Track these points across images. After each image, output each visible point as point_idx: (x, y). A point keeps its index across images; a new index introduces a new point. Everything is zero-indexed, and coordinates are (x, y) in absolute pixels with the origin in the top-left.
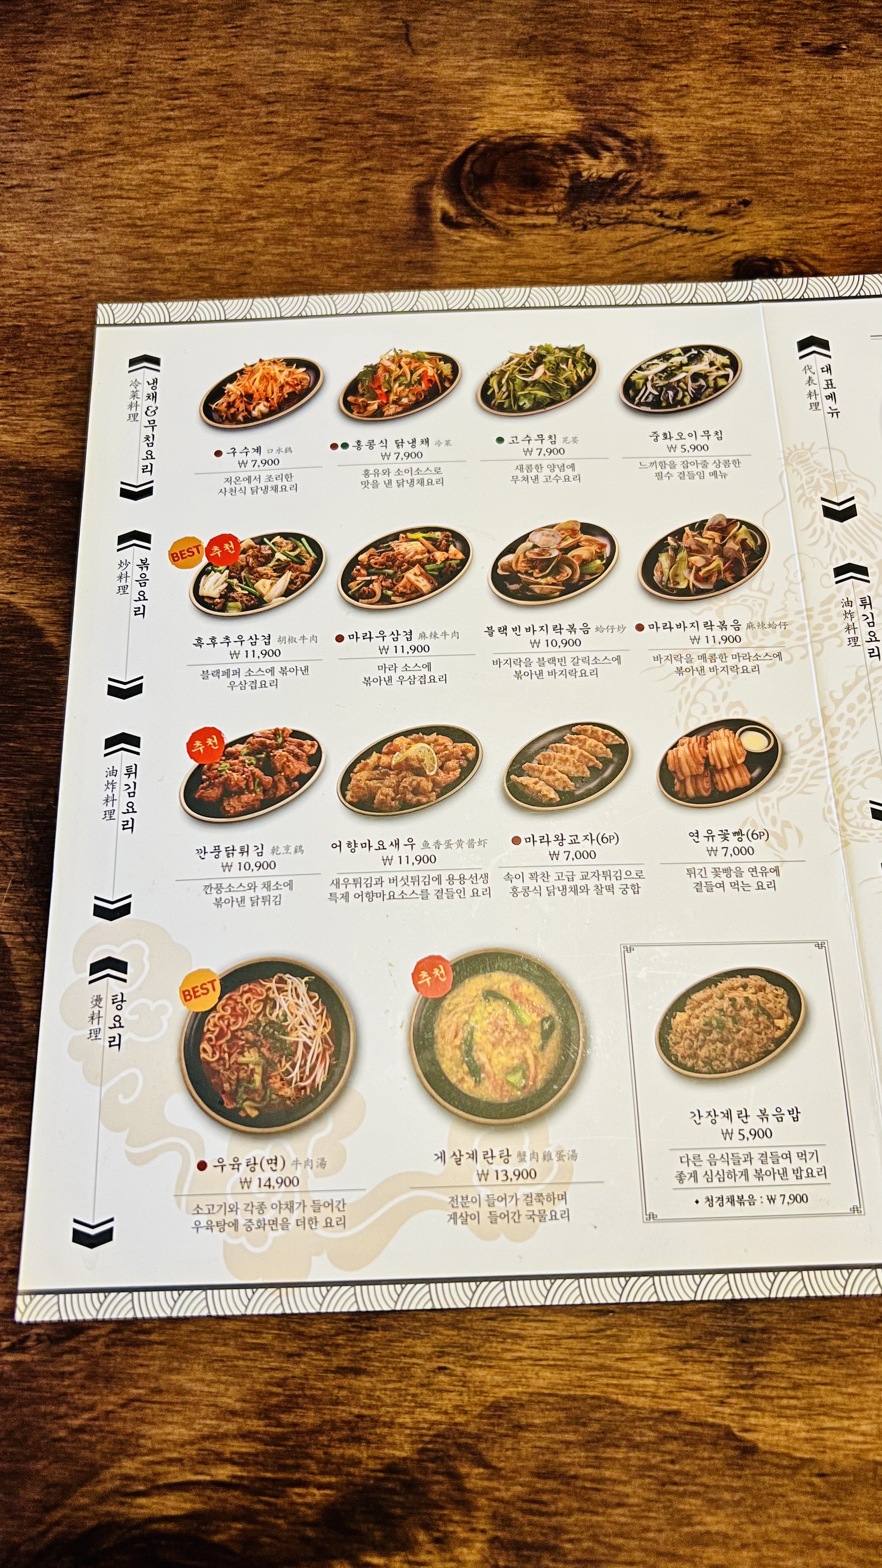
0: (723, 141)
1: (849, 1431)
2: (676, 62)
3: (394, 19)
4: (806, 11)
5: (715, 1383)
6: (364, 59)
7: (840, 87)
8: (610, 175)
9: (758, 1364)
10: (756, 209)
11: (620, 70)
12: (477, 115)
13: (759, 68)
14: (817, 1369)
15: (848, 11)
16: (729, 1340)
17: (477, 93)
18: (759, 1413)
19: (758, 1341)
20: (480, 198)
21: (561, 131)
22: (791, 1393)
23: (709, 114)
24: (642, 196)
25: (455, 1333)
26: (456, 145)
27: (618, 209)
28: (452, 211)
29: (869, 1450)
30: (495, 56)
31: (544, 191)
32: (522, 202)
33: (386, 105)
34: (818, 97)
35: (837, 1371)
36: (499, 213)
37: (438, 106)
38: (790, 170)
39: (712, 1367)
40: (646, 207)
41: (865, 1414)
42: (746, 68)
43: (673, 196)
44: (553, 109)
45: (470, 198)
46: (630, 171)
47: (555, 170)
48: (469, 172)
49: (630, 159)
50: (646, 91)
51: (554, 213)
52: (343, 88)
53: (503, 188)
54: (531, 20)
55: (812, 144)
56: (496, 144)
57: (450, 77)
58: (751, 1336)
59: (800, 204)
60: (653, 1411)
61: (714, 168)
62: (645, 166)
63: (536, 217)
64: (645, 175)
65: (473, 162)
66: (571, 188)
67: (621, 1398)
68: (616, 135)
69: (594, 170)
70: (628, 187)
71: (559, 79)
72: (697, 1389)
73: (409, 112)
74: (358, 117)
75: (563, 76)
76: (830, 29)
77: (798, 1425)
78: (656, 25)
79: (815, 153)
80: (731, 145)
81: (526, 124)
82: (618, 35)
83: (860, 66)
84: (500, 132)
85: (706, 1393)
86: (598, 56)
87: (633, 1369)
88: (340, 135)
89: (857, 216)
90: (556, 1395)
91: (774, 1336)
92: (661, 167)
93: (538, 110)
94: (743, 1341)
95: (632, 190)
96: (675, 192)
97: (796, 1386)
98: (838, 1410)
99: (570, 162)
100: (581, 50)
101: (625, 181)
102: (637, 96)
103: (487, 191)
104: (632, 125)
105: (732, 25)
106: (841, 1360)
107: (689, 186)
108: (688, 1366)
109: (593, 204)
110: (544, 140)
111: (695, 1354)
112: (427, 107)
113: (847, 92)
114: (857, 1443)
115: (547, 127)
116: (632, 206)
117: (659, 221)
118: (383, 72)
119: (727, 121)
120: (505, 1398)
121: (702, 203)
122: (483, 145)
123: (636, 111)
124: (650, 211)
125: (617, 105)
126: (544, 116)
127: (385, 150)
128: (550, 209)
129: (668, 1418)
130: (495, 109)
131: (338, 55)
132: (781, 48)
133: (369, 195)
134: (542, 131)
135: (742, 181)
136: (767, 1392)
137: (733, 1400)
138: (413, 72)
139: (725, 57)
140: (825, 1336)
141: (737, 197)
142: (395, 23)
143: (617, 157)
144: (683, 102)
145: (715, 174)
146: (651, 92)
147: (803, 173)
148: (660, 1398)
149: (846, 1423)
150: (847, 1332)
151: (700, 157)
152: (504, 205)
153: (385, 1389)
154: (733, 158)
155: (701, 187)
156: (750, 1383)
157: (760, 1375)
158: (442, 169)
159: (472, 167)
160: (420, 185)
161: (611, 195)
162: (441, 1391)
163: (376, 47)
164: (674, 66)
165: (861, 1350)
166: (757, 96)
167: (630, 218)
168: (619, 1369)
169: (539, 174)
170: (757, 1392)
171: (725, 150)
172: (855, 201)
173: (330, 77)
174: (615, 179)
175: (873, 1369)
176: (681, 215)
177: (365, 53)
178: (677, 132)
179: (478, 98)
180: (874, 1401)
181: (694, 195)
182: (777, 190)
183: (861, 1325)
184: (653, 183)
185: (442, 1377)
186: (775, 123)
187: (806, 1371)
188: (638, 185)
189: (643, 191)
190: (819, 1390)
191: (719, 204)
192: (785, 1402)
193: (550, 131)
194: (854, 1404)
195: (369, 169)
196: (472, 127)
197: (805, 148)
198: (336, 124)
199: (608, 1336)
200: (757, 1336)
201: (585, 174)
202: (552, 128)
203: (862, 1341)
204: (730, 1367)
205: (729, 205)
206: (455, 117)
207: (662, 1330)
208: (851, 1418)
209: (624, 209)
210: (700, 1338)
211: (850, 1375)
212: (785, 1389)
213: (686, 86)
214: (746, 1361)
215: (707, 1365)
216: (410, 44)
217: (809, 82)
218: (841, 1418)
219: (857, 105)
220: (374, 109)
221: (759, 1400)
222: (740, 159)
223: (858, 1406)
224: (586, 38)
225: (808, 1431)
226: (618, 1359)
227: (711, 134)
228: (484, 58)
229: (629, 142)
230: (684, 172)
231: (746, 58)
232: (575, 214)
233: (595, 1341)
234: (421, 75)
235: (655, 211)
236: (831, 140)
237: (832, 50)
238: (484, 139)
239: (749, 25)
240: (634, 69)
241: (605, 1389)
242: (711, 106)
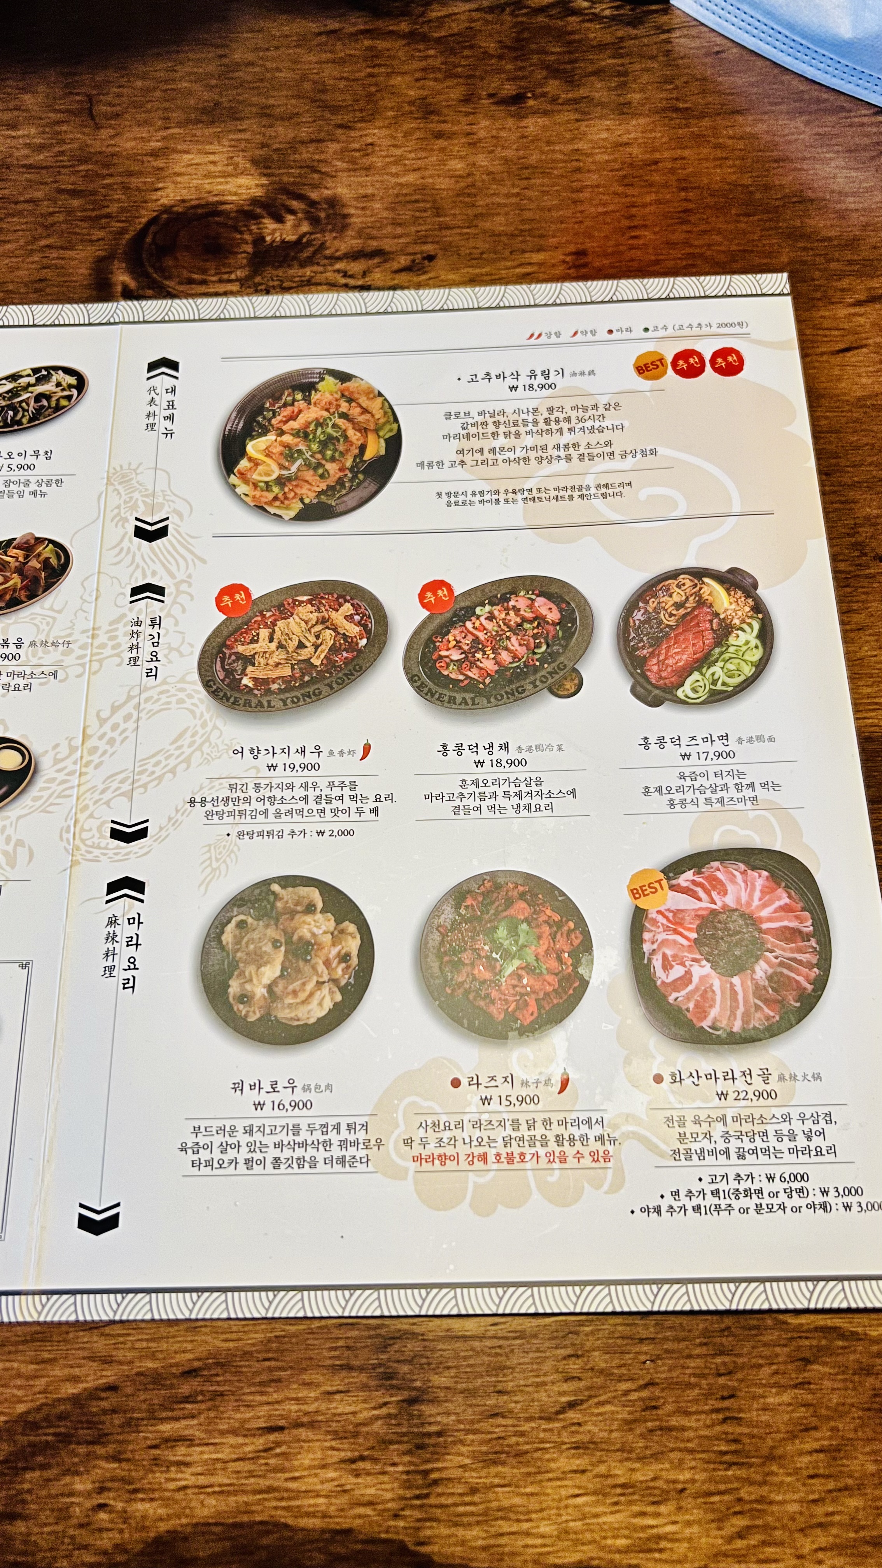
0: (408, 198)
1: (528, 1534)
2: (362, 120)
3: (77, 94)
4: (493, 61)
5: (389, 1495)
6: (45, 136)
7: (525, 137)
8: (293, 238)
9: (432, 1470)
10: (440, 262)
11: (304, 133)
12: (160, 185)
13: (444, 122)
14: (494, 1470)
15: (535, 58)
16: (404, 1447)
17: (160, 163)
18: (434, 1524)
19: (434, 1446)
20: (161, 270)
21: (245, 197)
22: (467, 1499)
23: (394, 171)
24: (326, 258)
25: (116, 1465)
26: (138, 217)
27: (300, 272)
28: (132, 284)
29: (549, 1553)
30: (179, 125)
31: (227, 258)
32: (204, 271)
33: (68, 181)
34: (503, 148)
35: (515, 1471)
36: (180, 283)
37: (119, 179)
38: (475, 223)
39: (386, 1478)
40: (330, 268)
41: (544, 1514)
42: (432, 122)
43: (356, 255)
44: (236, 176)
45: (151, 270)
46: (314, 233)
47: (239, 236)
48: (150, 245)
49: (314, 221)
50: (331, 151)
51: (237, 280)
52: (24, 166)
53: (184, 257)
54: (216, 86)
55: (497, 195)
56: (178, 213)
57: (133, 148)
58: (427, 1441)
59: (484, 256)
60: (323, 1531)
61: (400, 225)
62: (330, 227)
63: (217, 285)
64: (328, 237)
65: (155, 234)
66: (255, 254)
67: (290, 1521)
68: (300, 197)
69: (277, 234)
70: (311, 249)
71: (243, 145)
72: (370, 1504)
73: (91, 187)
74: (39, 194)
75: (247, 140)
76: (514, 79)
77: (475, 1533)
78: (342, 84)
79: (499, 205)
80: (417, 201)
81: (209, 192)
82: (303, 98)
83: (545, 113)
84: (183, 201)
85: (380, 1507)
86: (282, 119)
87: (303, 1489)
88: (20, 213)
89: (540, 264)
90: (222, 1524)
91: (450, 1439)
92: (345, 227)
93: (222, 177)
94: (419, 1447)
95: (315, 253)
96: (359, 252)
97: (474, 1491)
98: (517, 1513)
99: (253, 227)
100: (265, 113)
101: (309, 243)
102: (323, 157)
103: (169, 262)
104: (315, 186)
105: (417, 80)
106: (521, 1459)
107: (374, 244)
108: (360, 1480)
109: (276, 268)
110: (228, 207)
111: (367, 1465)
112: (108, 181)
113: (533, 141)
114: (535, 1546)
115: (230, 194)
116: (316, 268)
117: (343, 281)
118: (65, 147)
119: (411, 178)
120: (168, 1532)
121: (385, 261)
122: (165, 216)
123: (320, 172)
124: (334, 271)
125: (301, 167)
126: (227, 183)
127: (64, 226)
128: (233, 276)
129: (338, 1538)
130: (179, 179)
131: (20, 133)
132: (467, 100)
133: (48, 273)
134: (226, 198)
135: (426, 236)
136: (443, 1500)
137: (407, 1513)
138: (96, 146)
139: (411, 113)
140: (503, 1434)
141: (422, 252)
142: (78, 98)
143: (301, 220)
144: (366, 161)
145: (399, 231)
146: (335, 153)
147: (488, 225)
148: (330, 1517)
149: (525, 1526)
150: (526, 1427)
151: (385, 214)
152: (185, 274)
153: (42, 1533)
154: (418, 214)
155: (387, 245)
156: (425, 1491)
157: (436, 1482)
158: (124, 242)
159: (154, 239)
160: (100, 260)
161: (294, 258)
162: (100, 1530)
163: (58, 123)
164: (359, 125)
165: (542, 1446)
166: (443, 150)
167: (313, 281)
168: (287, 1490)
169: (222, 241)
170: (432, 1500)
171: (410, 206)
172: (540, 250)
173: (11, 156)
174: (298, 242)
175: (553, 1465)
176: (364, 274)
177: (47, 130)
178: (362, 191)
179: (162, 169)
180: (553, 1500)
181: (378, 253)
182: (463, 243)
183: (541, 1418)
184: (337, 243)
185: (103, 1516)
186: (461, 177)
187: (483, 1474)
188: (322, 246)
189: (328, 252)
190: (497, 1493)
191: (403, 261)
192: (461, 1509)
193: (234, 198)
194: (533, 1504)
195: (47, 246)
196: (154, 198)
197: (488, 201)
198: (16, 203)
199: (278, 1455)
200: (433, 1441)
201: (268, 238)
202: (235, 194)
203: (542, 1435)
204: (404, 1477)
205: (413, 261)
206: (138, 189)
207: (333, 1443)
208: (530, 1520)
209: (308, 271)
210: (373, 1448)
211: (529, 1474)
212: (461, 1495)
213: (372, 144)
214: (422, 1468)
215: (380, 1477)
216: (93, 119)
217: (494, 133)
218: (519, 1521)
219: (542, 152)
220: (56, 185)
221: (434, 1510)
222: (424, 214)
223: (537, 1507)
224: (271, 101)
225: (484, 1539)
226: (286, 1480)
227: (396, 192)
228: (168, 128)
229: (313, 203)
230: (368, 231)
231: (432, 113)
232: (258, 279)
233: (263, 1461)
234: (104, 149)
235: (338, 271)
236: (515, 191)
237: (518, 99)
238: (167, 209)
239: (435, 80)
240: (320, 130)
241: (273, 1513)
242: (396, 163)
